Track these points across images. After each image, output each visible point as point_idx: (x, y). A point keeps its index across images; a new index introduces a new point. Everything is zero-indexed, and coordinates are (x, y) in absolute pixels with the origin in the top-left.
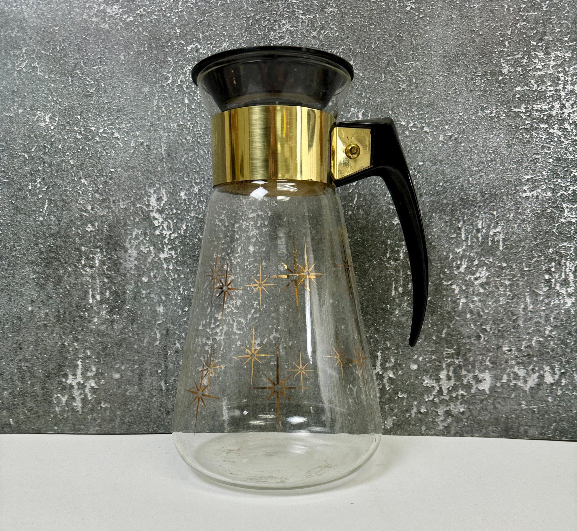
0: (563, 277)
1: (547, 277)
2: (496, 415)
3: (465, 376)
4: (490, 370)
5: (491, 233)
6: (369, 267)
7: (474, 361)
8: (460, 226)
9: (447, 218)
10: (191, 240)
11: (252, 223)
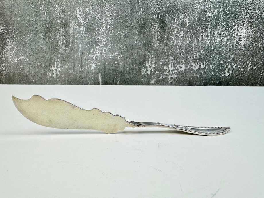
0: (207, 34)
1: (202, 34)
2: (186, 78)
3: (177, 66)
4: (184, 64)
5: (185, 20)
6: (146, 31)
7: (179, 61)
8: (175, 18)
9: (171, 16)
10: (90, 24)
11: (109, 18)
